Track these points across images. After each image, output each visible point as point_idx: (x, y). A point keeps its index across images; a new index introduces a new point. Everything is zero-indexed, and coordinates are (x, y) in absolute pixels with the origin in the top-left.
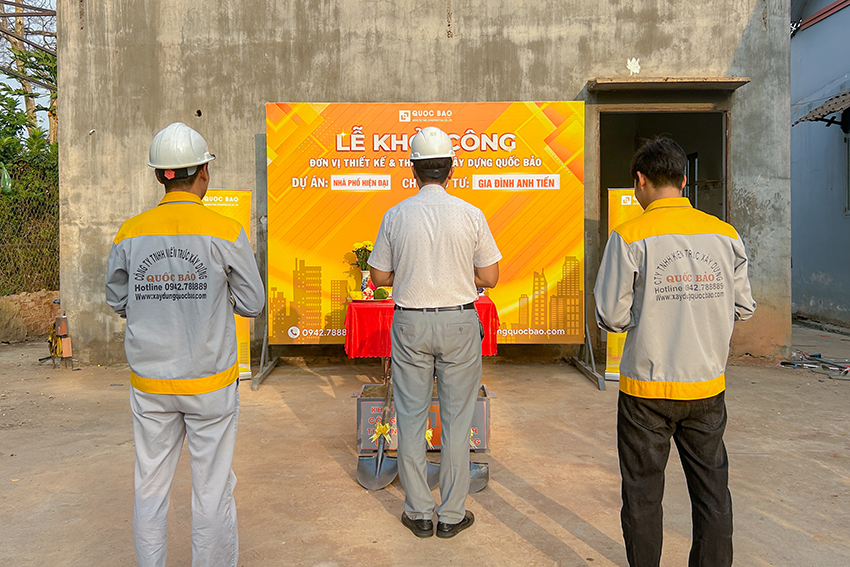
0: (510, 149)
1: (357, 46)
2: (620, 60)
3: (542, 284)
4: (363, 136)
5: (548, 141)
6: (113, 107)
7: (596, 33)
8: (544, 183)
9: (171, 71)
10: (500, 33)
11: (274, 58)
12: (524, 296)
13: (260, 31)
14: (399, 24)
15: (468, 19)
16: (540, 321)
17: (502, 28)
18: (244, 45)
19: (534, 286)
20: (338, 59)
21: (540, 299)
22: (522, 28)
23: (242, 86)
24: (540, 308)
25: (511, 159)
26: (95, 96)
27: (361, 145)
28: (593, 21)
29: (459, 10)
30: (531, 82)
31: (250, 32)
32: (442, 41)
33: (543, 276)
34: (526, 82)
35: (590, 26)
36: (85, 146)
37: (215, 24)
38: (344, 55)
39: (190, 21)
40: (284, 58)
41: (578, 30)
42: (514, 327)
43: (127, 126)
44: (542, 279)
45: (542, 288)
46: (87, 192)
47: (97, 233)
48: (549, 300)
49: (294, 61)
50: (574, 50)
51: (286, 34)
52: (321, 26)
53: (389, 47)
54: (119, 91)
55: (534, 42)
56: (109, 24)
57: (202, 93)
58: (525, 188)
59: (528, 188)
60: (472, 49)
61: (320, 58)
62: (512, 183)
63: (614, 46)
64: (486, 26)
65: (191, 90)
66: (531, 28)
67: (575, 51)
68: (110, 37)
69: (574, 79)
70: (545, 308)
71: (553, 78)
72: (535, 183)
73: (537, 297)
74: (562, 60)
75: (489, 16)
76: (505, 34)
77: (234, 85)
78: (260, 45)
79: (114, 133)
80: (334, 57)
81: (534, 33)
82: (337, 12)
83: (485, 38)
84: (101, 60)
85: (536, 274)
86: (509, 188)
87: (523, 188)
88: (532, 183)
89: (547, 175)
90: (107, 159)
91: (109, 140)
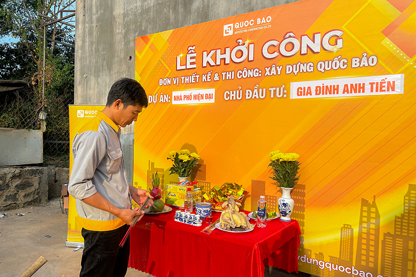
0: (335, 49)
3: (373, 215)
4: (195, 55)
5: (387, 32)
8: (380, 86)
9: (119, 30)
11: (169, 11)
12: (347, 227)
16: (367, 261)
18: (154, 6)
19: (362, 216)
20: (208, 1)
21: (368, 234)
24: (368, 245)
25: (336, 60)
26: (88, 55)
27: (194, 63)
33: (374, 205)
36: (84, 85)
40: (175, 9)
42: (333, 260)
43: (100, 71)
44: (373, 210)
45: (373, 221)
48: (381, 238)
49: (181, 10)
54: (97, 50)
56: (94, 10)
57: (132, 44)
58: (353, 94)
59: (358, 94)
61: (197, 4)
62: (336, 89)
65: (127, 43)
68: (94, 17)
70: (376, 246)
72: (368, 87)
73: (365, 230)
79: (95, 76)
85: (364, 202)
86: (332, 95)
87: (350, 95)
88: (363, 88)
89: (383, 77)
90: (91, 92)
91: (93, 81)
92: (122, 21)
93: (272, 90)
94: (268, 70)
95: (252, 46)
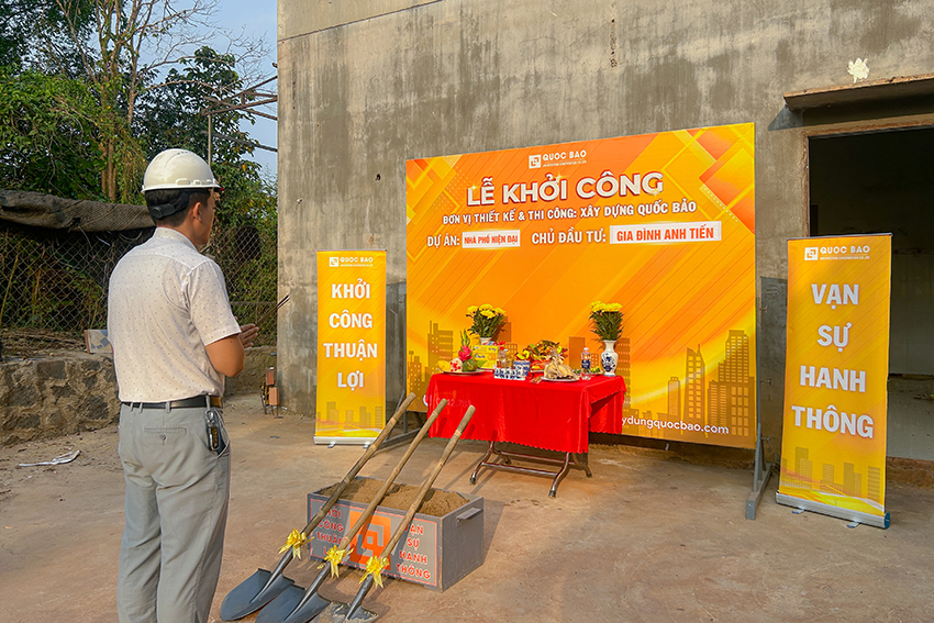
0: (655, 192)
1: (516, 91)
2: (838, 63)
3: (698, 364)
4: (492, 188)
5: (704, 178)
6: (315, 177)
7: (801, 33)
8: (699, 233)
9: (358, 137)
10: (673, 52)
11: (440, 116)
12: (674, 379)
13: (429, 90)
14: (559, 59)
15: (635, 41)
16: (695, 413)
17: (675, 46)
18: (415, 106)
19: (688, 367)
20: (498, 108)
21: (695, 384)
22: (701, 42)
23: (412, 148)
24: (695, 396)
25: (657, 204)
26: (303, 168)
27: (491, 198)
28: (796, 18)
29: (624, 33)
30: (712, 107)
31: (420, 92)
32: (605, 73)
33: (699, 354)
34: (706, 108)
35: (793, 25)
36: (296, 214)
37: (391, 89)
38: (504, 103)
39: (372, 89)
40: (448, 114)
41: (775, 33)
42: (661, 417)
43: (325, 193)
44: (698, 359)
45: (698, 370)
46: (297, 256)
47: (303, 292)
48: (707, 387)
49: (457, 116)
50: (770, 59)
51: (451, 88)
52: (482, 75)
53: (548, 88)
54: (319, 162)
55: (716, 58)
56: (313, 102)
57: (380, 157)
58: (675, 240)
59: (679, 240)
60: (639, 76)
61: (481, 110)
62: (658, 234)
63: (828, 46)
64: (656, 46)
65: (372, 155)
66: (712, 40)
67: (772, 61)
68: (313, 112)
69: (770, 97)
70: (702, 397)
71: (742, 100)
72: (688, 233)
73: (691, 381)
74: (754, 75)
75: (660, 34)
76: (679, 53)
77: (407, 147)
78: (428, 103)
79: (316, 200)
80: (494, 107)
81: (716, 46)
82: (497, 58)
83: (655, 61)
84: (307, 135)
85: (690, 352)
86: (654, 241)
87: (671, 240)
88: (684, 234)
89: (703, 223)
90: (310, 224)
91: (312, 208)
92: (362, 123)
93: (590, 233)
94: (584, 211)
95: (564, 183)
